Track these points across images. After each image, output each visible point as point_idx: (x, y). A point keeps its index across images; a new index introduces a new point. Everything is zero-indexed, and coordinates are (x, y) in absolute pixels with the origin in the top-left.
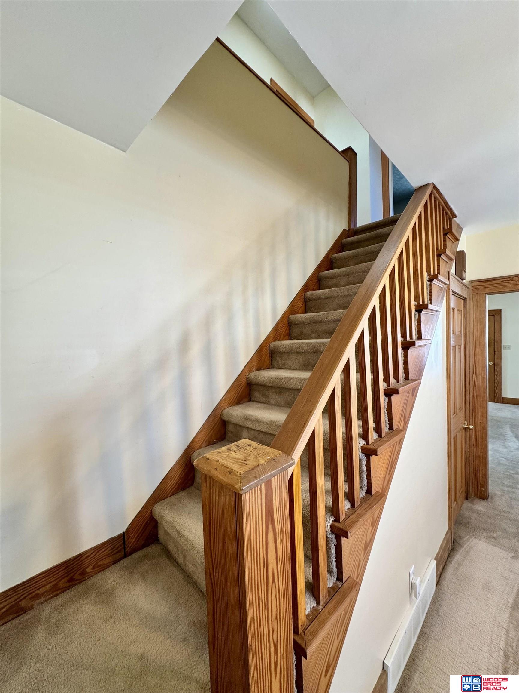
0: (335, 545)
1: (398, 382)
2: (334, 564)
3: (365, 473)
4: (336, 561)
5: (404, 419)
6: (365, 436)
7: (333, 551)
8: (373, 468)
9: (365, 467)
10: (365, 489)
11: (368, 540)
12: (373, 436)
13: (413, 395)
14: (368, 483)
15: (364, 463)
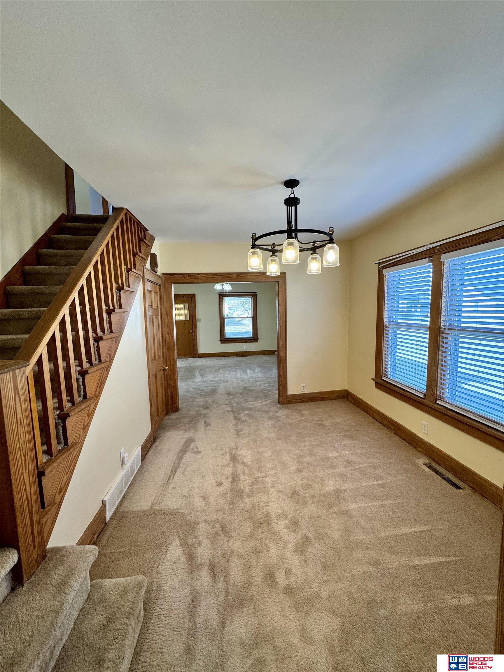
0: (61, 426)
1: (104, 334)
2: (62, 437)
3: (82, 386)
4: (63, 436)
5: (110, 356)
6: (81, 365)
7: (61, 430)
8: (87, 383)
9: (81, 383)
10: (82, 396)
11: (86, 424)
12: (86, 365)
13: (116, 342)
14: (84, 392)
15: (81, 381)
